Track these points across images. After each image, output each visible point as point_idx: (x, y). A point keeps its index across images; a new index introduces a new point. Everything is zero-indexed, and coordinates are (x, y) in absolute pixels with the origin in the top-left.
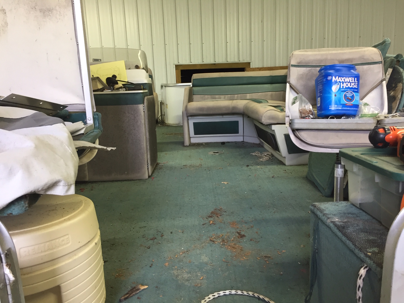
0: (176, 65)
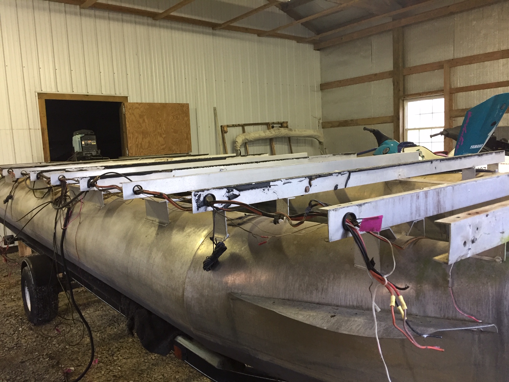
0: (38, 93)
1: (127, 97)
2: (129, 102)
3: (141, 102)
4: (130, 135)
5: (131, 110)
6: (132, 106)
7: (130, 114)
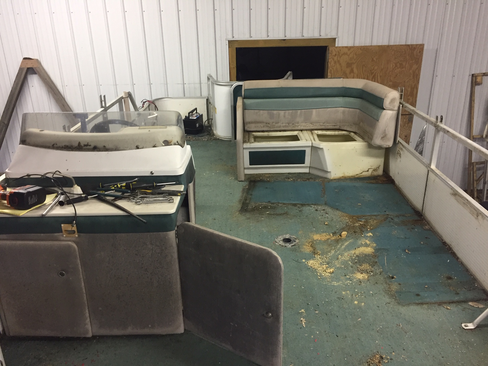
0: (229, 41)
1: (334, 39)
2: (336, 45)
3: (352, 45)
5: (337, 56)
6: (338, 52)
7: (335, 62)
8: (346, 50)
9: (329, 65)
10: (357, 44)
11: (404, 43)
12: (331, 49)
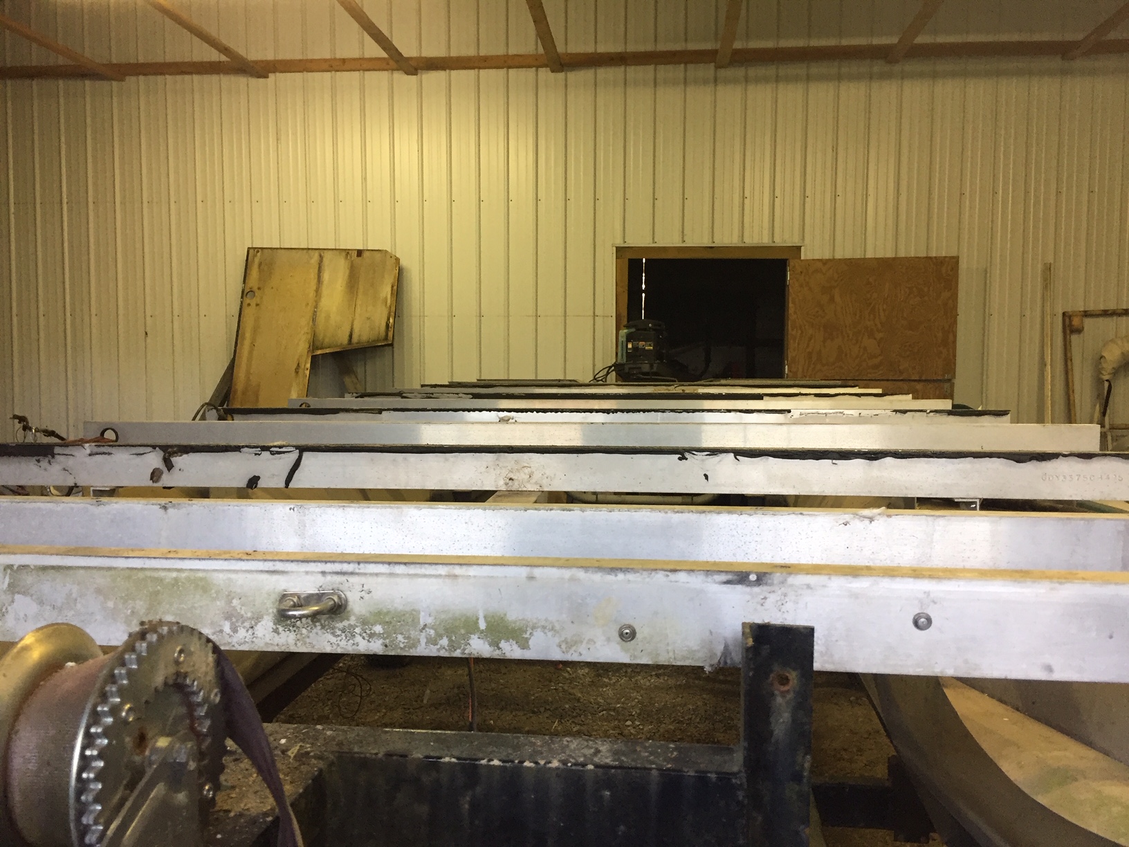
0: (617, 248)
1: (799, 248)
2: (802, 258)
3: (831, 258)
4: (794, 332)
5: (804, 275)
6: (806, 268)
7: (801, 286)
8: (820, 265)
9: (791, 290)
10: (839, 255)
11: (923, 254)
12: (792, 263)
